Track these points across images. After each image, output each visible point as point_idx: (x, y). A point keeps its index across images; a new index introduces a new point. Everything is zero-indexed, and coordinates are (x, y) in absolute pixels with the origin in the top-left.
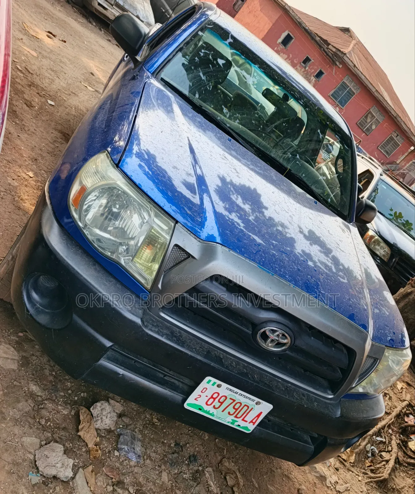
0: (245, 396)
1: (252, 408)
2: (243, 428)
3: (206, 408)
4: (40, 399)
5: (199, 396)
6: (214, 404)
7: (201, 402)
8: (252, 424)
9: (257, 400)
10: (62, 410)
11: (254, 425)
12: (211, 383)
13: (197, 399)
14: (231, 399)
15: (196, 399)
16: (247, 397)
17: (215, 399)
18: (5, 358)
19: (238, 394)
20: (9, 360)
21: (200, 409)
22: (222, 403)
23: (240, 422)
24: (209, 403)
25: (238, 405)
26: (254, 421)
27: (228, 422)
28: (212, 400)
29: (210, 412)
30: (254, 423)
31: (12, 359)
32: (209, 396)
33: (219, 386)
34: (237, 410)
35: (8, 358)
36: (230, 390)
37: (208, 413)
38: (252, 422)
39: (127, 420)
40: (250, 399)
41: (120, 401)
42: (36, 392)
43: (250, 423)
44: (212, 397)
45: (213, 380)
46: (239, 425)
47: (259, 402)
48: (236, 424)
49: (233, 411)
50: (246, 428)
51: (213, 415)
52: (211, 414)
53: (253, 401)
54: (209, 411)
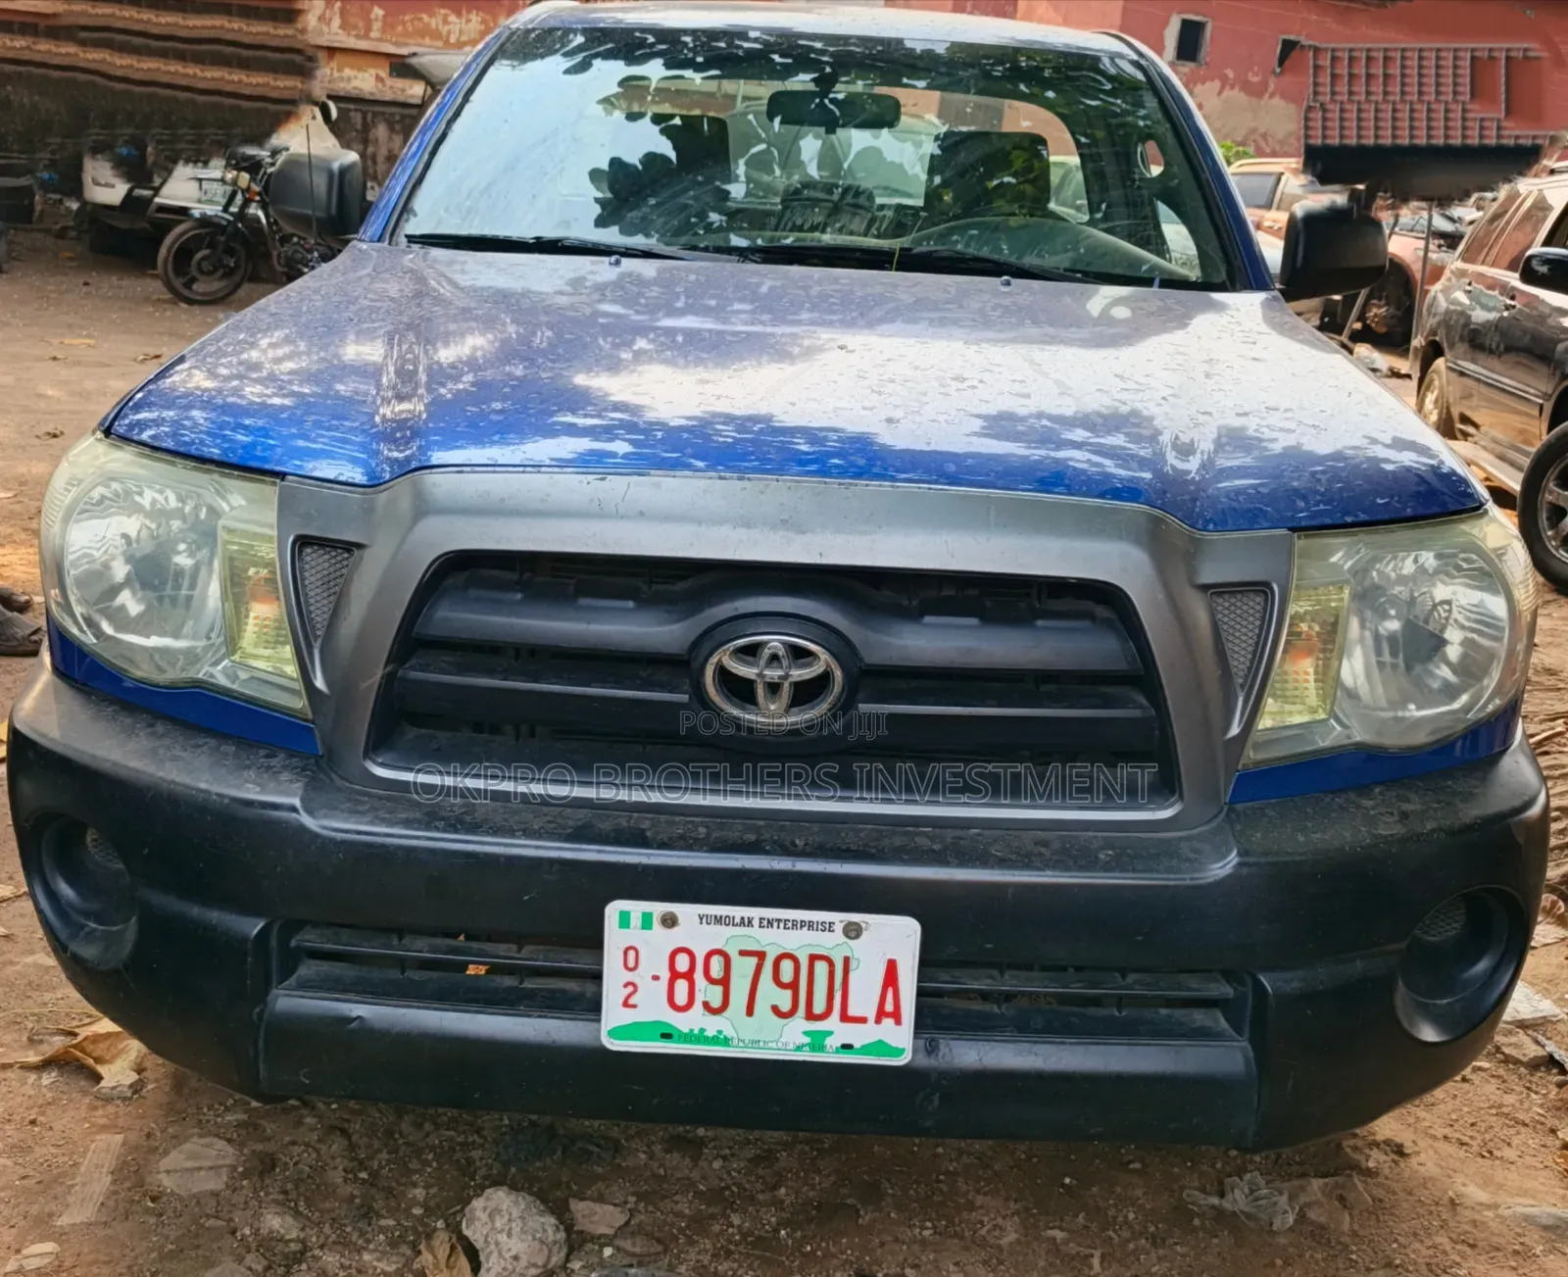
0: (785, 924)
1: (847, 960)
2: (866, 1049)
3: (683, 1022)
4: (294, 1247)
5: (630, 989)
6: (699, 998)
7: (653, 1006)
8: (888, 1022)
9: (839, 918)
10: (375, 1263)
11: (898, 1022)
12: (636, 920)
13: (632, 1001)
14: (743, 953)
15: (626, 1004)
16: (797, 925)
17: (689, 976)
18: (187, 1170)
19: (756, 922)
20: (202, 1173)
21: (666, 1036)
22: (725, 982)
23: (837, 1031)
24: (681, 998)
25: (787, 967)
26: (889, 1007)
27: (799, 1048)
28: (682, 986)
29: (710, 1033)
30: (896, 1016)
31: (211, 1168)
32: (665, 975)
33: (670, 921)
34: (794, 986)
35: (200, 1169)
36: (718, 920)
37: (700, 1038)
38: (881, 1014)
39: (634, 1245)
40: (811, 925)
41: (626, 1202)
42: (282, 1231)
43: (878, 1021)
44: (675, 975)
45: (636, 908)
46: (847, 1047)
47: (850, 924)
48: (832, 1042)
49: (784, 999)
50: (879, 1046)
51: (727, 1041)
52: (715, 1040)
53: (829, 927)
54: (702, 1030)
